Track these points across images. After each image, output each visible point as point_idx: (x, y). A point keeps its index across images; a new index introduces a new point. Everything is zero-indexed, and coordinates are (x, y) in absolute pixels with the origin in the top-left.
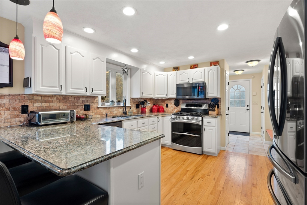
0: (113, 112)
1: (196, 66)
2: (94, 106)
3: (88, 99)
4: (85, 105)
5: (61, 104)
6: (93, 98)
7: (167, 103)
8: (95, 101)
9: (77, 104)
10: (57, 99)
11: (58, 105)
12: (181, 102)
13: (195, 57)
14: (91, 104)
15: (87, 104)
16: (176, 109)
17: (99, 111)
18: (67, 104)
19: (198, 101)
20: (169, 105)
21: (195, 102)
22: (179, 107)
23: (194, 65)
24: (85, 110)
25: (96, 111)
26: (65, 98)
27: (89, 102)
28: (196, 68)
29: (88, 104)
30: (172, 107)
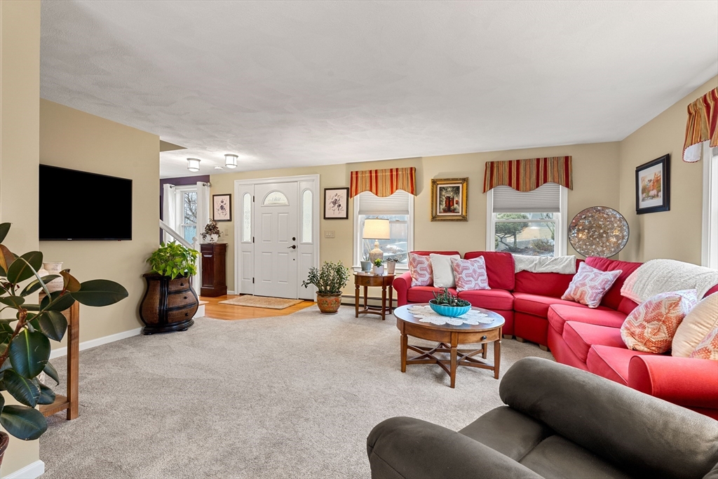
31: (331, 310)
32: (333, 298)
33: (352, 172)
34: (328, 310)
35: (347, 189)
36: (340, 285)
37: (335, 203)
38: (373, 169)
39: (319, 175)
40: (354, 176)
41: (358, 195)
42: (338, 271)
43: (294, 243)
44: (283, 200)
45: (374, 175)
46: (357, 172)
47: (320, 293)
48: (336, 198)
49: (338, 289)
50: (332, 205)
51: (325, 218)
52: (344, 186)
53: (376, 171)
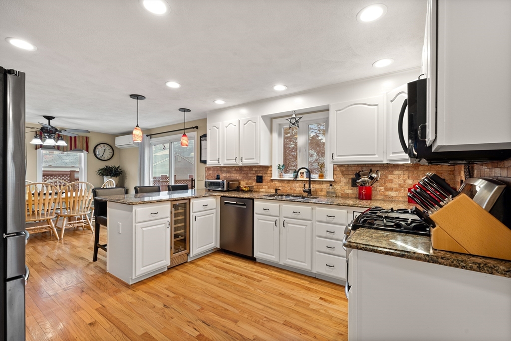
0: (295, 188)
2: (266, 178)
3: (261, 169)
4: (257, 176)
5: (238, 175)
6: (267, 168)
8: (269, 172)
9: (250, 175)
10: (235, 170)
11: (236, 175)
14: (264, 176)
15: (259, 175)
17: (272, 184)
18: (242, 175)
24: (257, 182)
25: (269, 184)
26: (240, 169)
27: (261, 172)
29: (261, 175)
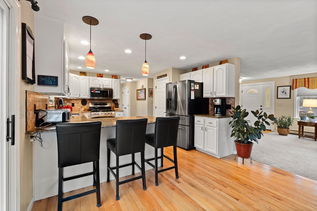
1: (102, 75)
7: (73, 103)
12: (88, 102)
13: (110, 71)
16: (83, 107)
19: (103, 101)
20: (75, 104)
21: (100, 102)
22: (86, 106)
23: (100, 74)
28: (102, 77)
30: (78, 106)
31: (285, 134)
32: (286, 130)
33: (293, 80)
34: (284, 134)
35: (290, 86)
36: (289, 125)
37: (283, 92)
38: (306, 77)
39: (274, 81)
40: (295, 81)
41: (297, 89)
42: (289, 119)
43: (261, 108)
44: (256, 91)
45: (306, 80)
46: (296, 79)
47: (279, 127)
48: (284, 90)
49: (288, 126)
50: (282, 93)
51: (277, 98)
52: (288, 85)
53: (308, 78)
